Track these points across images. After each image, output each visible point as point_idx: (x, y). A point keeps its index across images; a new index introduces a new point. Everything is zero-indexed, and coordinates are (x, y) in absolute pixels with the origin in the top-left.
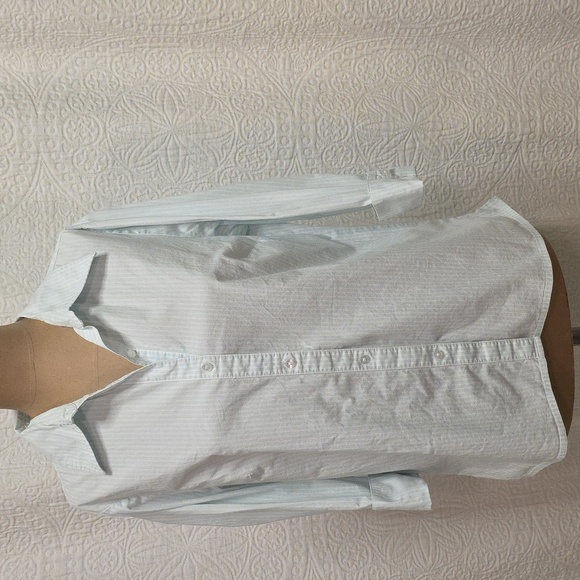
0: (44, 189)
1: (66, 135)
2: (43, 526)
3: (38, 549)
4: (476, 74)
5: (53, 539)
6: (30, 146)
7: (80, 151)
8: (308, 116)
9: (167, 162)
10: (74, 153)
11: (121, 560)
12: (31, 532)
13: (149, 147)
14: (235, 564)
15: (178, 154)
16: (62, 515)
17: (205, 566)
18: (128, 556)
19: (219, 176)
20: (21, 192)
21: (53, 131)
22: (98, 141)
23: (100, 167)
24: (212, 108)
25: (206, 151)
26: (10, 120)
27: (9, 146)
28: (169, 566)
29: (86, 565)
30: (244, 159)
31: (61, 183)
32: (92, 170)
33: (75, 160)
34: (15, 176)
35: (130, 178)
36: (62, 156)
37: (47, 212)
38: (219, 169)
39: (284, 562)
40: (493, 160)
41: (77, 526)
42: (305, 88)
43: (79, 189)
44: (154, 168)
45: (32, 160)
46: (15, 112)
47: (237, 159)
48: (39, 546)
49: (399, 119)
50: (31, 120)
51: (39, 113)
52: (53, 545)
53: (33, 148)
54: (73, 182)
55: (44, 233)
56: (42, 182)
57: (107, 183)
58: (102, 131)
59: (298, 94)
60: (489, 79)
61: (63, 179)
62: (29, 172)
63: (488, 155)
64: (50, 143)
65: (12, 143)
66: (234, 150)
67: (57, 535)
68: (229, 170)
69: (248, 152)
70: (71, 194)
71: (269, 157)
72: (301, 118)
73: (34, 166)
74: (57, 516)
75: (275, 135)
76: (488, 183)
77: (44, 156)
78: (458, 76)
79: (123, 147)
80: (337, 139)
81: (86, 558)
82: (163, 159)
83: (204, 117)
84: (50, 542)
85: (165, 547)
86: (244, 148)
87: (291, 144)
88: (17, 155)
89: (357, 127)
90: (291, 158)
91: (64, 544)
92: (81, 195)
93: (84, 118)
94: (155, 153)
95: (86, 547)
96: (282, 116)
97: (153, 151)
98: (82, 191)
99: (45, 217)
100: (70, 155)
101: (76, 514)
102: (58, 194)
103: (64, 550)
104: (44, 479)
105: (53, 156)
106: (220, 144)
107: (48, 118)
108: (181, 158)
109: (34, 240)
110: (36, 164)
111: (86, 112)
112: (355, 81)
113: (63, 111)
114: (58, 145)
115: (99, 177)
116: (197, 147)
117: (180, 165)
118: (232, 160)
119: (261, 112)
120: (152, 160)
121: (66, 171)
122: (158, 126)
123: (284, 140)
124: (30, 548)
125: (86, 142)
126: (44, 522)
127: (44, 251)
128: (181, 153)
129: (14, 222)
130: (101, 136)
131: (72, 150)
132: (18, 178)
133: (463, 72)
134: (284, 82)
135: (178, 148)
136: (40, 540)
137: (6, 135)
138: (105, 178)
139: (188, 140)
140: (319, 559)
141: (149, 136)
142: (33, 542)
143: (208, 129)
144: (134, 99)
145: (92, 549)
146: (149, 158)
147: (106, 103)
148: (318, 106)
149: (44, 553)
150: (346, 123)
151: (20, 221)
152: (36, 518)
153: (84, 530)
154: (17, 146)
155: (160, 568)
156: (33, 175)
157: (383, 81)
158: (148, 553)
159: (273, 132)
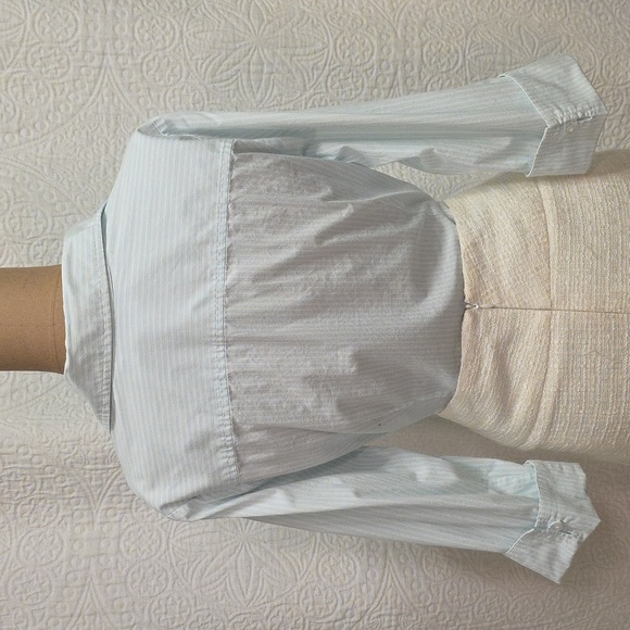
0: (106, 99)
1: (137, 35)
2: (74, 494)
3: (66, 524)
4: (602, 17)
5: (85, 513)
6: (95, 45)
7: (150, 57)
8: (413, 39)
9: (249, 80)
10: (144, 58)
11: (164, 545)
12: (60, 501)
13: (230, 60)
14: (299, 561)
15: (262, 71)
16: (99, 482)
17: (264, 559)
18: (171, 541)
19: (306, 104)
20: (80, 101)
21: (122, 29)
22: (173, 46)
23: (172, 79)
24: (304, 21)
25: (294, 70)
26: (75, 12)
27: (71, 43)
28: (221, 555)
29: (122, 546)
30: (337, 84)
31: (126, 94)
32: (162, 83)
33: (144, 67)
34: (74, 81)
35: (205, 95)
36: (130, 62)
37: (108, 127)
38: (308, 94)
39: (357, 563)
40: (620, 112)
41: (115, 499)
42: (410, 13)
43: (146, 103)
44: (233, 87)
45: (96, 63)
46: (81, 5)
47: (329, 84)
48: (68, 519)
49: (517, 52)
50: (98, 15)
51: (109, 8)
52: (85, 520)
53: (98, 48)
54: (140, 93)
55: (103, 149)
56: (105, 91)
57: (178, 98)
58: (178, 35)
59: (402, 18)
60: (617, 24)
61: (129, 90)
62: (91, 77)
63: (615, 105)
64: (118, 44)
65: (75, 39)
66: (326, 72)
67: (90, 509)
68: (318, 96)
69: (341, 76)
70: (136, 107)
71: (366, 85)
72: (406, 41)
73: (97, 70)
74: (93, 483)
75: (374, 58)
76: (613, 139)
77: (110, 60)
78: (582, 18)
79: (199, 56)
80: (444, 69)
81: (123, 539)
82: (245, 76)
83: (295, 30)
84: (82, 516)
85: (217, 534)
86: (338, 69)
87: (392, 70)
88: (79, 55)
89: (468, 57)
90: (391, 88)
91: (98, 520)
92: (148, 111)
93: (159, 19)
94: (236, 67)
95: (124, 526)
96: (384, 37)
97: (234, 64)
98: (149, 106)
99: (106, 132)
100: (139, 60)
101: (116, 482)
102: (122, 107)
103: (97, 527)
104: (82, 433)
105: (120, 60)
106: (311, 63)
107: (118, 15)
108: (265, 77)
109: (90, 156)
110: (100, 68)
111: (161, 12)
112: (466, 12)
113: (135, 10)
114: (127, 46)
115: (170, 91)
116: (284, 64)
117: (263, 85)
118: (323, 85)
119: (360, 30)
120: (232, 76)
121: (133, 80)
122: (242, 35)
123: (384, 64)
124: (57, 521)
125: (160, 46)
126: (76, 489)
127: (102, 169)
128: (265, 70)
129: (69, 134)
130: (176, 41)
131: (142, 55)
132: (78, 83)
133: (587, 13)
134: (386, 4)
135: (263, 64)
136: (69, 512)
137: (69, 30)
138: (177, 93)
139: (274, 54)
140: (400, 563)
141: (231, 46)
142: (60, 514)
143: (298, 43)
144: (217, 6)
145: (130, 529)
146: (229, 72)
147: (184, 6)
148: (425, 30)
149: (73, 529)
150: (457, 51)
151: (76, 132)
152: (67, 483)
153: (122, 505)
154: (80, 44)
155: (209, 557)
156: (95, 81)
157: (498, 15)
158: (197, 539)
159: (372, 54)
